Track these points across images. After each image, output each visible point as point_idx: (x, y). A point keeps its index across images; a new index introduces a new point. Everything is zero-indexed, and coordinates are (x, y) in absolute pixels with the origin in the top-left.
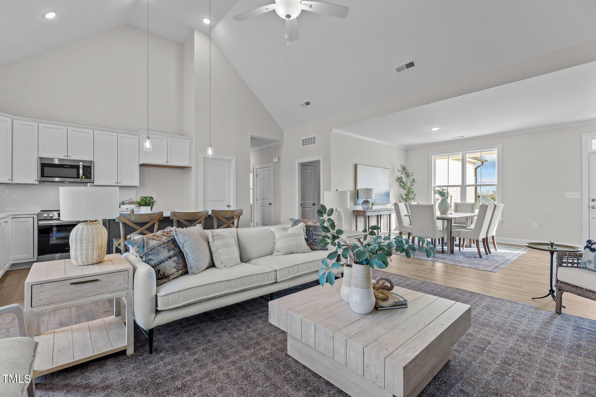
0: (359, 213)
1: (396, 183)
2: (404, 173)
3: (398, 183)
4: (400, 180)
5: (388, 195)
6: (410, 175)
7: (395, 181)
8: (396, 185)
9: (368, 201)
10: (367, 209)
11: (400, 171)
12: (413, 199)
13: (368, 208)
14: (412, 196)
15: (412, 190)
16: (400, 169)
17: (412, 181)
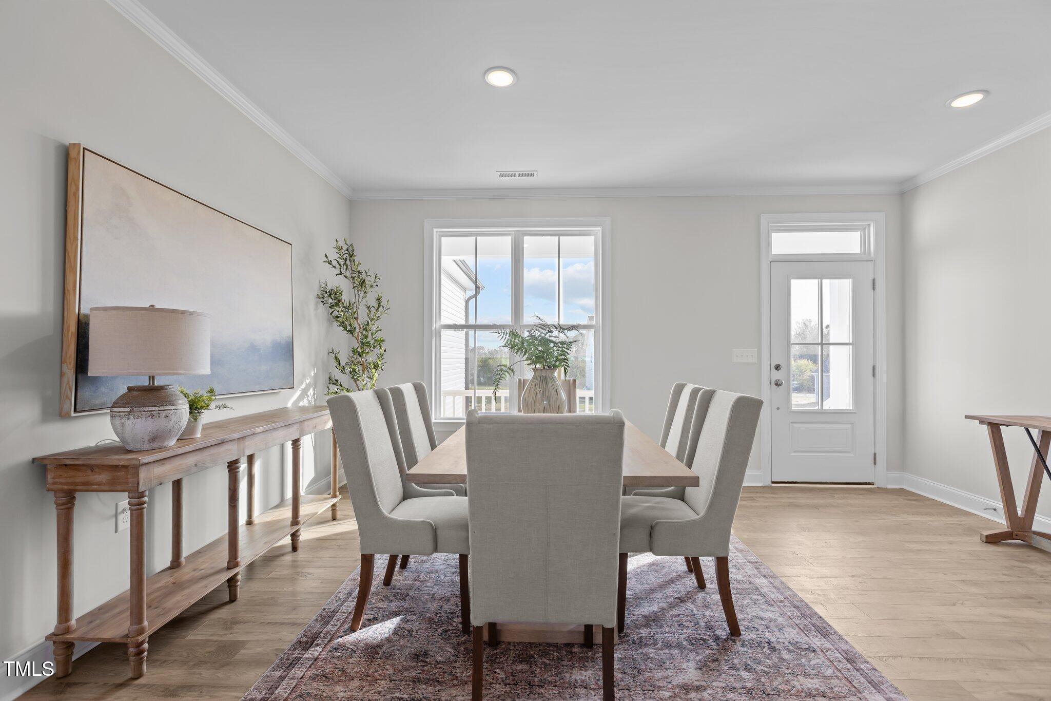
0: (80, 477)
1: (316, 309)
2: (348, 274)
3: (323, 310)
4: (331, 297)
5: (287, 351)
6: (369, 281)
7: (312, 301)
8: (317, 314)
9: (161, 388)
10: (153, 439)
11: (335, 263)
12: (376, 366)
13: (157, 438)
14: (371, 358)
15: (378, 336)
16: (333, 256)
17: (376, 306)
